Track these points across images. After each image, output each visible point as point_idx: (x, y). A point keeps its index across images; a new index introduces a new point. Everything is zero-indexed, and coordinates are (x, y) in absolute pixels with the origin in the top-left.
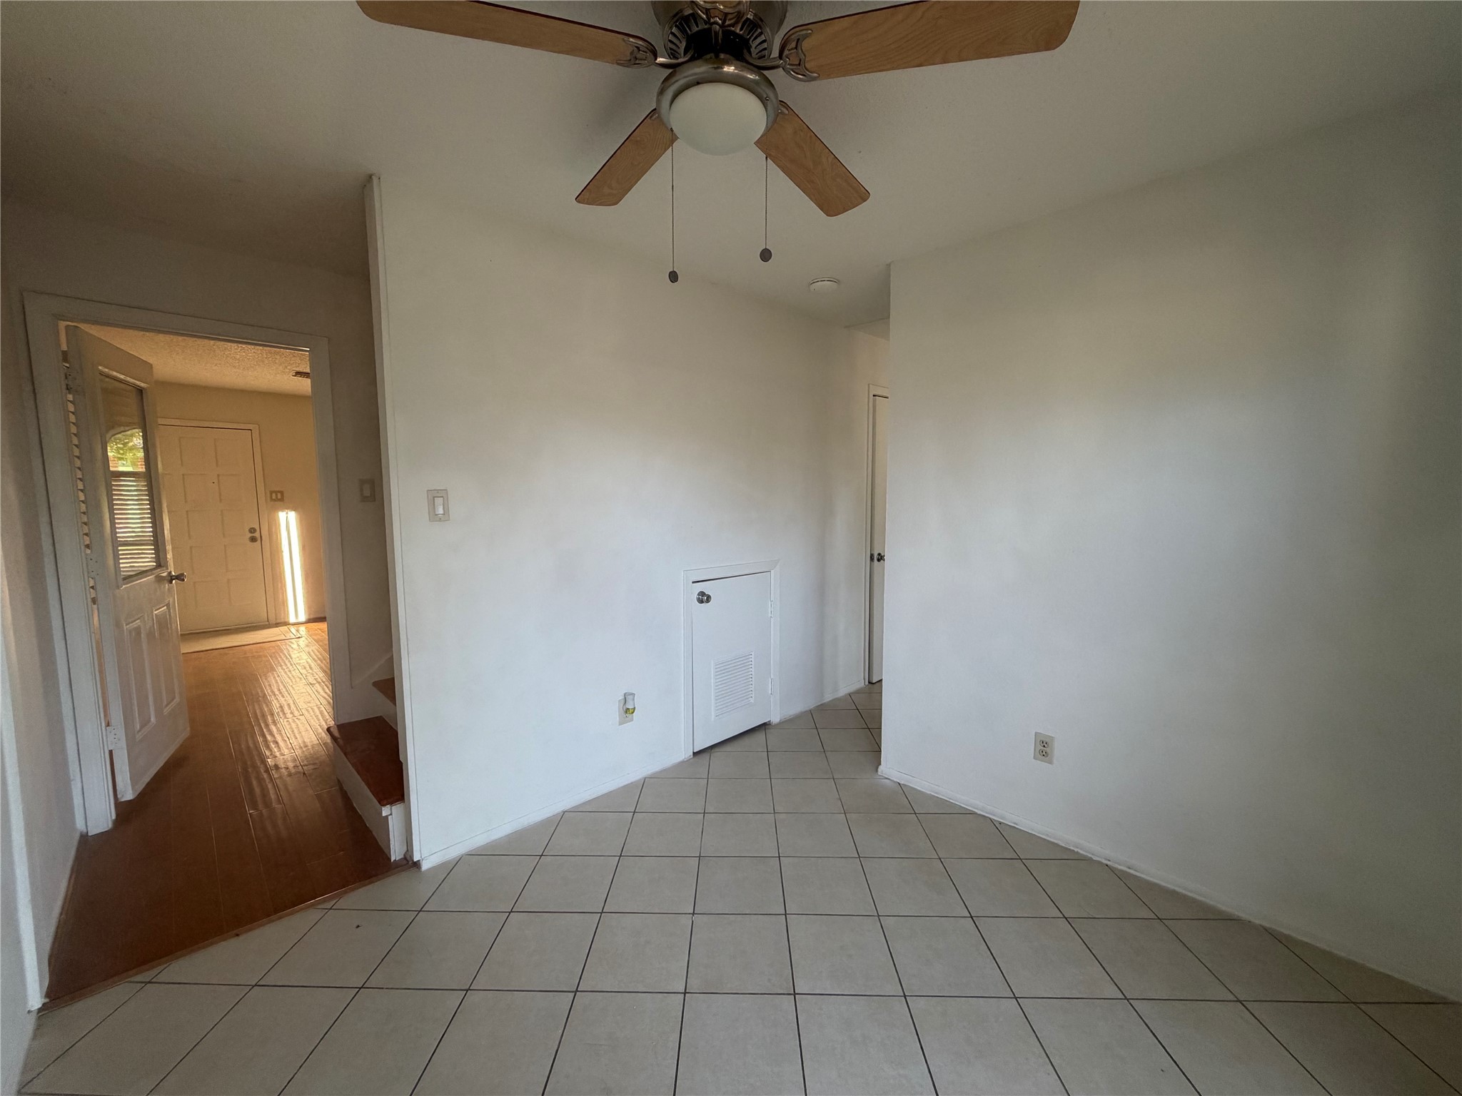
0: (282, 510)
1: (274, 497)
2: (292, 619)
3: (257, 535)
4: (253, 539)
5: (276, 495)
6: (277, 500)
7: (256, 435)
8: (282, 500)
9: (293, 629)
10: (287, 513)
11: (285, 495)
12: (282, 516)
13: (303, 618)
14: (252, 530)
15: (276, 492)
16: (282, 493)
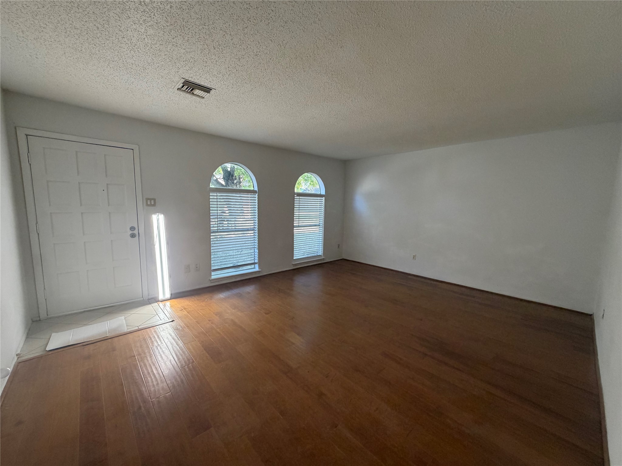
0: (155, 213)
1: (149, 203)
2: (161, 297)
3: (136, 232)
4: (133, 236)
5: (151, 203)
6: (151, 205)
7: (136, 151)
8: (154, 205)
9: (161, 304)
10: (158, 216)
11: (156, 201)
12: (154, 217)
13: (168, 296)
14: (132, 228)
15: (151, 199)
16: (155, 200)
